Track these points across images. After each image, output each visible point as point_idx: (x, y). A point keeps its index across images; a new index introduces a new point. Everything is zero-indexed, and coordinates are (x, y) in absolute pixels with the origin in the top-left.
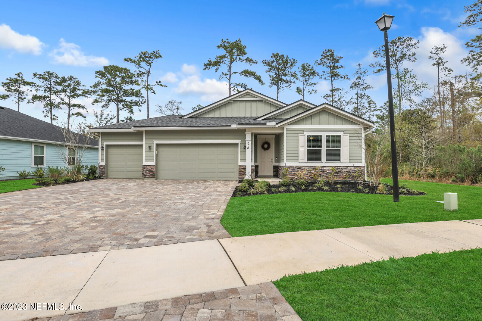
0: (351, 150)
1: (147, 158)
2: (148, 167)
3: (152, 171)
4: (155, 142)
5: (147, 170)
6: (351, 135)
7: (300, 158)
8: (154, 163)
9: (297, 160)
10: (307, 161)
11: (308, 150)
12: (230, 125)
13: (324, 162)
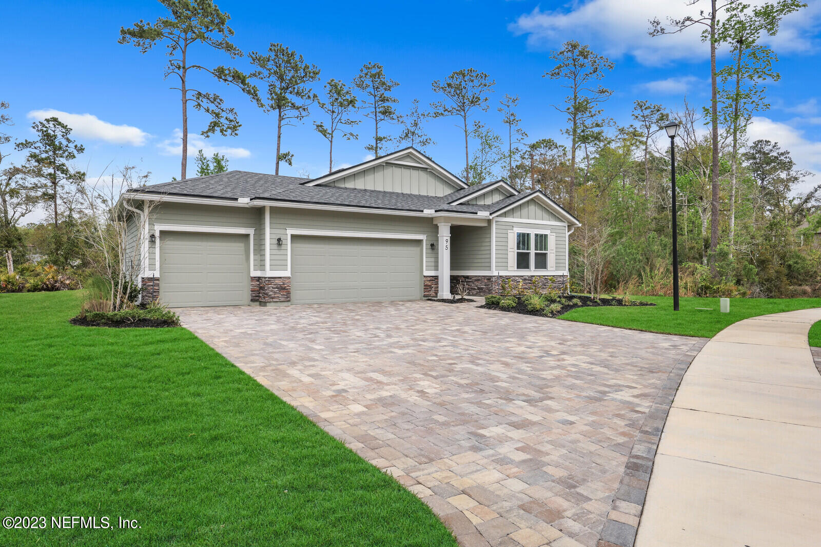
0: (558, 254)
1: (274, 263)
2: (277, 281)
3: (284, 289)
4: (291, 231)
5: (275, 286)
6: (558, 235)
7: (509, 265)
8: (287, 273)
9: (506, 268)
10: (516, 269)
11: (518, 253)
12: (421, 209)
13: (532, 271)
